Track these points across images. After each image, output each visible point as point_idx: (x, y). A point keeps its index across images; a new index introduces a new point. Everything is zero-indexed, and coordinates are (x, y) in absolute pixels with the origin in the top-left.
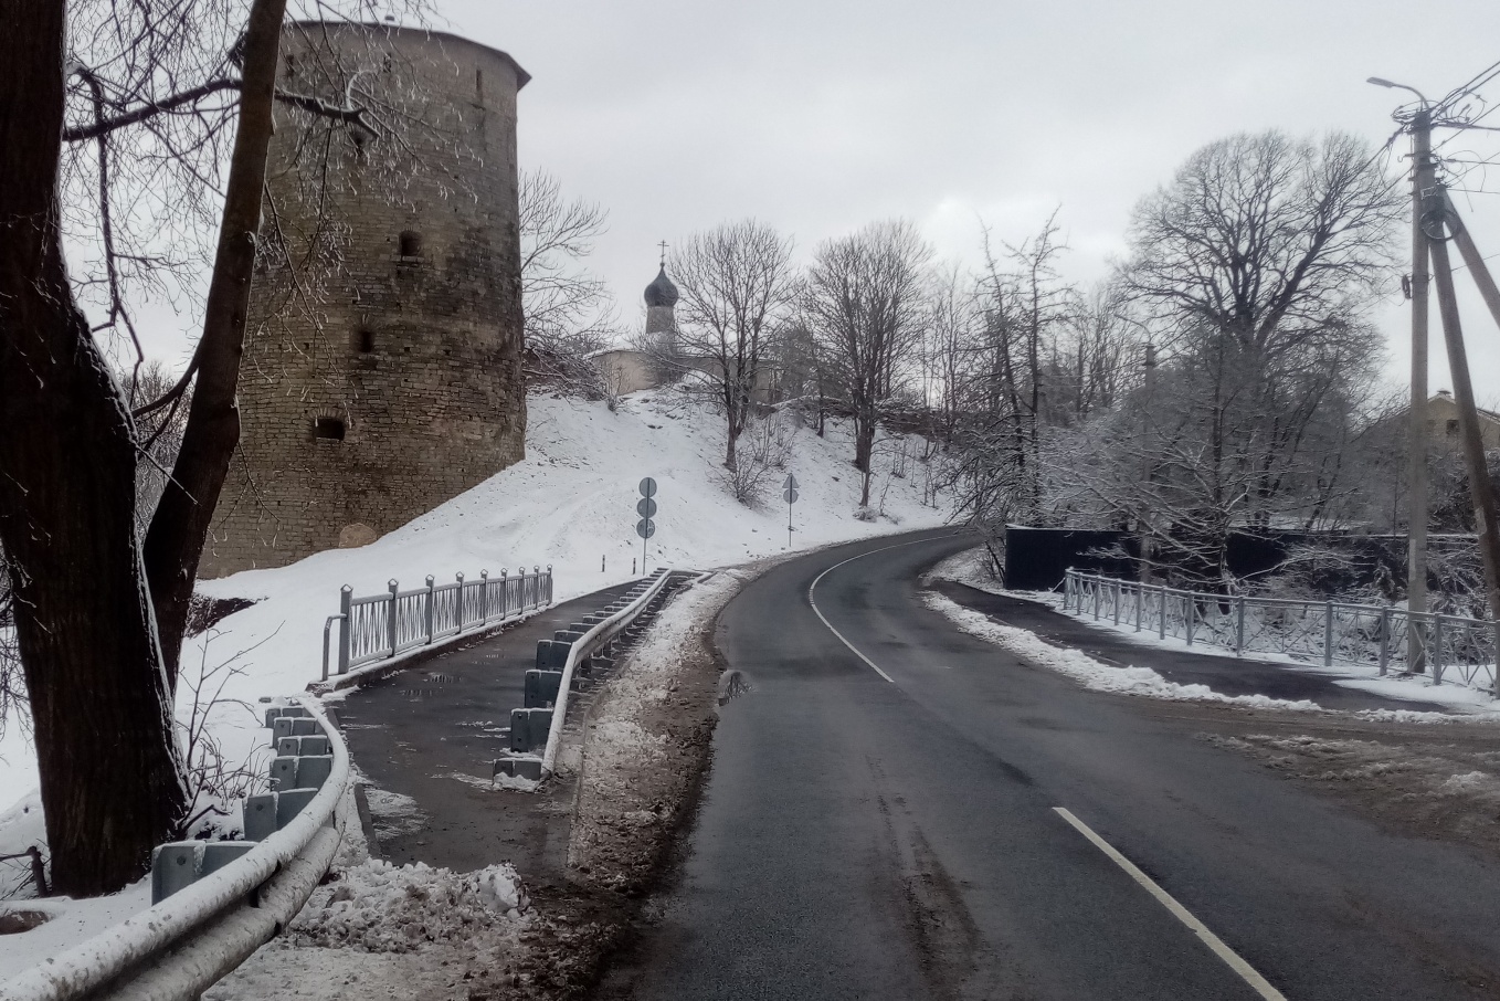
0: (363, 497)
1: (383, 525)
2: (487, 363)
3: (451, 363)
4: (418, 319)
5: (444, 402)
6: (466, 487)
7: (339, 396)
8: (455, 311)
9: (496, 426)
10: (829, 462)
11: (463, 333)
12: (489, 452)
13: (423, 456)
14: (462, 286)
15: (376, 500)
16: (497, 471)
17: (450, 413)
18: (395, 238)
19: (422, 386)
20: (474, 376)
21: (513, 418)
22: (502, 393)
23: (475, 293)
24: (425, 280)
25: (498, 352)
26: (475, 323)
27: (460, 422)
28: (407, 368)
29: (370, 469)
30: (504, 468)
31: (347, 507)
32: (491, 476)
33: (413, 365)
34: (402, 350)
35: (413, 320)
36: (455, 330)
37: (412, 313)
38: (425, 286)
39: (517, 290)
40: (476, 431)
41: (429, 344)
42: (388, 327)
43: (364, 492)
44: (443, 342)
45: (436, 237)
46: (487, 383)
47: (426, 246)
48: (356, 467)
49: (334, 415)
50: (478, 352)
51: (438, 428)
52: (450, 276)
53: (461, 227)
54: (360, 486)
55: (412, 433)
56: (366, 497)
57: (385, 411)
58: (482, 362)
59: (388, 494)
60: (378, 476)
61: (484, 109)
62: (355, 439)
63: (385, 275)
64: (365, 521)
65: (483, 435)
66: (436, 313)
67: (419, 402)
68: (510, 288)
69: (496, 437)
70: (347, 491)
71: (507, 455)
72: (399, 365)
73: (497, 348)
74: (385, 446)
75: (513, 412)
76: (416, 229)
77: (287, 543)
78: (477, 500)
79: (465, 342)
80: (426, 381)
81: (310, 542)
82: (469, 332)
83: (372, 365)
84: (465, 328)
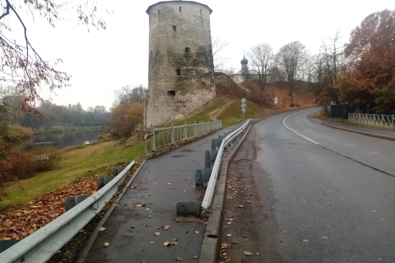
1: (185, 114)
2: (206, 76)
3: (198, 77)
7: (174, 86)
8: (198, 65)
9: (209, 90)
12: (207, 96)
13: (193, 98)
14: (199, 59)
17: (198, 88)
18: (184, 49)
20: (203, 79)
23: (202, 61)
24: (191, 58)
25: (208, 74)
27: (200, 90)
29: (181, 102)
31: (177, 111)
33: (190, 78)
34: (187, 75)
35: (189, 68)
36: (198, 69)
39: (212, 60)
41: (193, 73)
42: (183, 70)
44: (196, 72)
46: (206, 81)
47: (191, 50)
48: (178, 102)
49: (173, 90)
50: (204, 74)
51: (196, 92)
52: (197, 57)
53: (199, 46)
54: (179, 106)
55: (190, 93)
56: (181, 108)
57: (184, 88)
59: (186, 107)
61: (202, 18)
62: (178, 95)
63: (182, 58)
64: (181, 114)
66: (194, 66)
67: (191, 86)
69: (209, 93)
72: (186, 78)
74: (184, 96)
75: (212, 87)
76: (189, 47)
77: (164, 120)
79: (201, 72)
80: (192, 81)
83: (180, 78)
84: (201, 69)
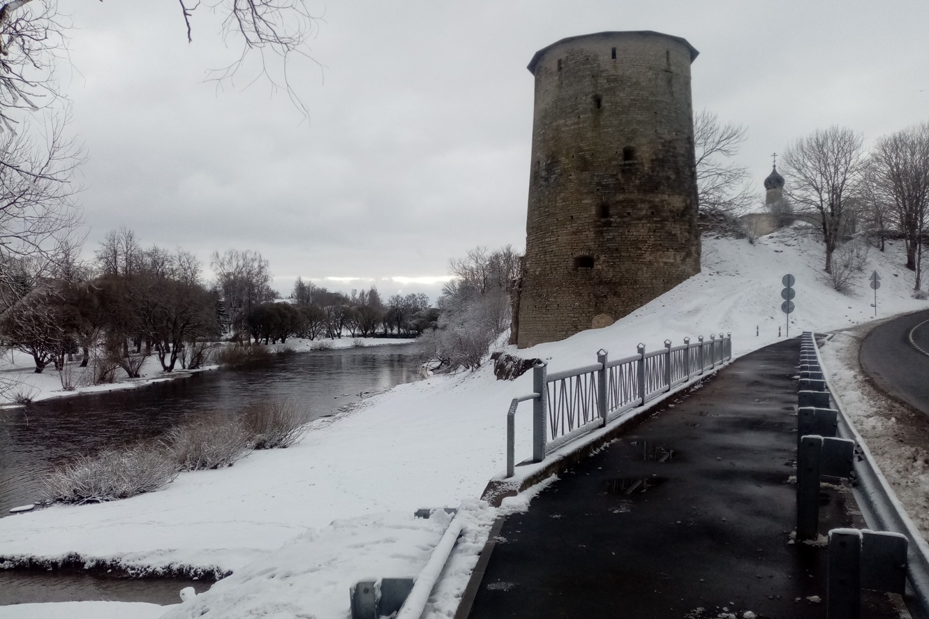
0: (604, 299)
1: (617, 314)
2: (677, 218)
3: (655, 219)
4: (635, 196)
5: (651, 242)
6: (666, 289)
7: (590, 244)
8: (657, 189)
9: (683, 254)
10: (889, 266)
11: (662, 201)
12: (680, 269)
13: (640, 273)
14: (661, 174)
15: (613, 300)
16: (685, 279)
17: (656, 248)
18: (621, 151)
19: (638, 234)
20: (669, 225)
21: (693, 249)
22: (686, 234)
23: (668, 178)
24: (639, 173)
25: (683, 211)
26: (669, 196)
27: (661, 253)
28: (629, 224)
29: (608, 283)
30: (689, 278)
31: (596, 305)
32: (681, 282)
33: (633, 222)
34: (625, 214)
35: (632, 196)
36: (657, 200)
37: (631, 193)
38: (639, 177)
39: (693, 176)
40: (671, 257)
41: (641, 209)
42: (618, 202)
43: (605, 296)
44: (650, 208)
45: (645, 148)
46: (677, 229)
47: (638, 154)
48: (600, 283)
49: (587, 254)
50: (671, 211)
51: (648, 257)
52: (653, 169)
53: (660, 140)
54: (603, 293)
55: (633, 261)
56: (607, 299)
57: (617, 249)
58: (673, 217)
59: (619, 296)
60: (613, 287)
61: (671, 72)
62: (599, 267)
63: (615, 173)
64: (606, 313)
65: (675, 259)
66: (645, 192)
67: (636, 244)
68: (689, 174)
69: (683, 260)
70: (597, 297)
71: (690, 270)
72: (624, 223)
73: (682, 209)
74: (617, 269)
75: (693, 245)
76: (632, 144)
77: (563, 327)
78: (672, 297)
79: (663, 206)
80: (640, 231)
81: (576, 327)
82: (666, 201)
83: (609, 224)
84: (663, 198)
